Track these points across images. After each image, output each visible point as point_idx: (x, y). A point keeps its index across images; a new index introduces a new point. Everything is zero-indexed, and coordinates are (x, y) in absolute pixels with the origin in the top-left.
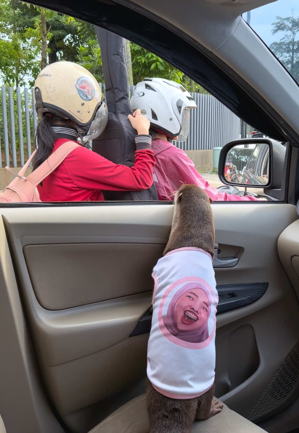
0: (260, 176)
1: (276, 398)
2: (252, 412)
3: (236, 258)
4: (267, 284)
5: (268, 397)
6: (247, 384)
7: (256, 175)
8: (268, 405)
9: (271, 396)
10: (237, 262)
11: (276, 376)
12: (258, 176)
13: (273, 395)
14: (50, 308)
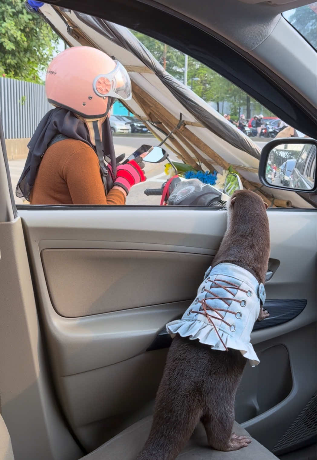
0: (310, 176)
1: (311, 427)
2: (281, 441)
3: (271, 271)
4: (306, 301)
5: (300, 425)
6: (276, 410)
7: (305, 175)
8: (300, 434)
9: (304, 424)
10: (271, 275)
11: (310, 403)
12: (308, 176)
13: (306, 423)
14: (65, 315)
